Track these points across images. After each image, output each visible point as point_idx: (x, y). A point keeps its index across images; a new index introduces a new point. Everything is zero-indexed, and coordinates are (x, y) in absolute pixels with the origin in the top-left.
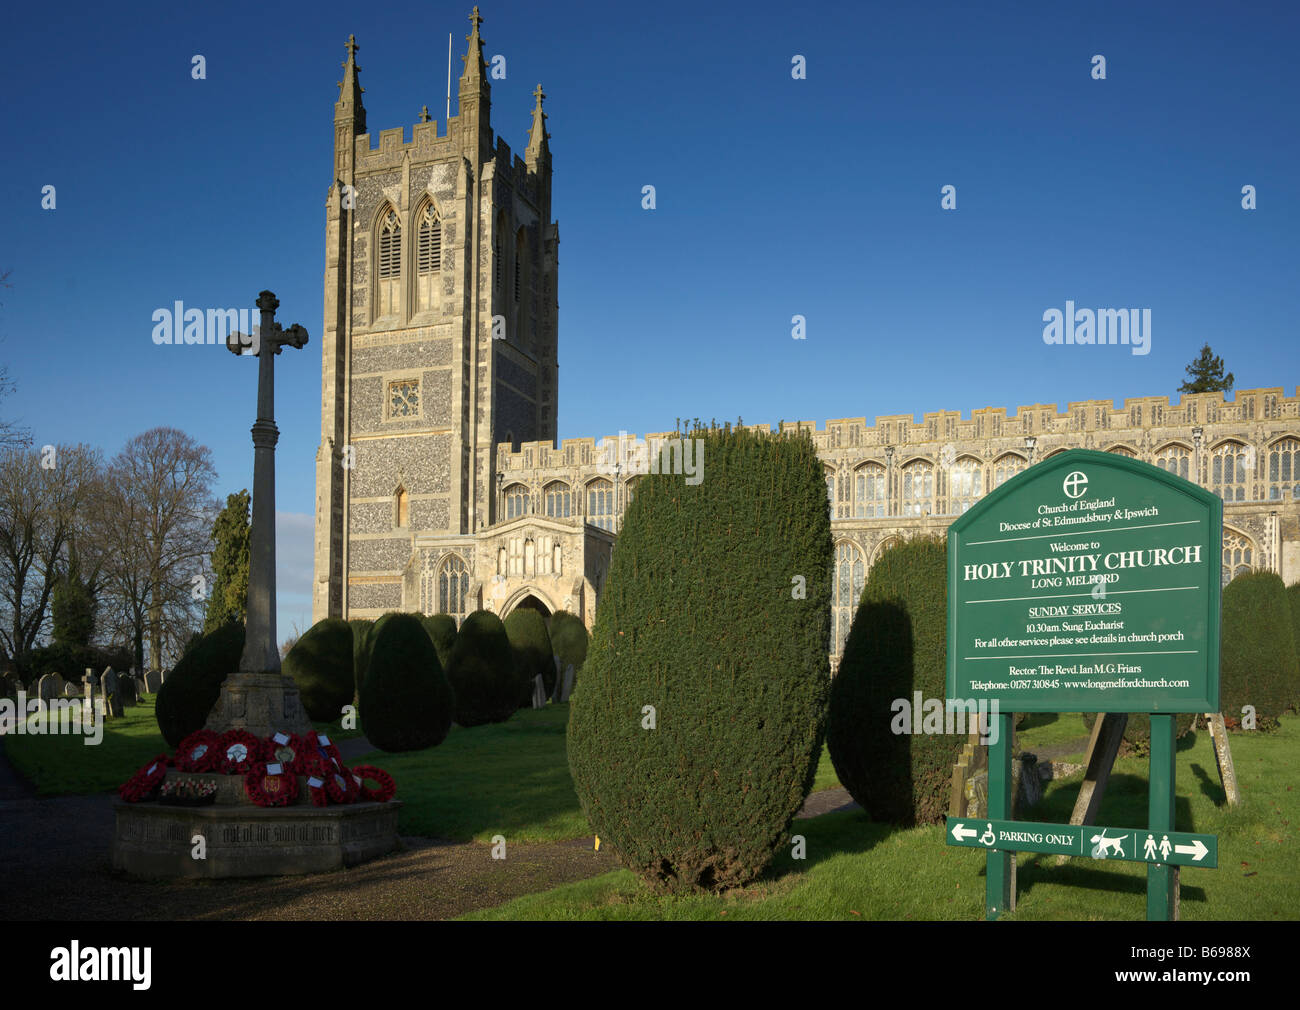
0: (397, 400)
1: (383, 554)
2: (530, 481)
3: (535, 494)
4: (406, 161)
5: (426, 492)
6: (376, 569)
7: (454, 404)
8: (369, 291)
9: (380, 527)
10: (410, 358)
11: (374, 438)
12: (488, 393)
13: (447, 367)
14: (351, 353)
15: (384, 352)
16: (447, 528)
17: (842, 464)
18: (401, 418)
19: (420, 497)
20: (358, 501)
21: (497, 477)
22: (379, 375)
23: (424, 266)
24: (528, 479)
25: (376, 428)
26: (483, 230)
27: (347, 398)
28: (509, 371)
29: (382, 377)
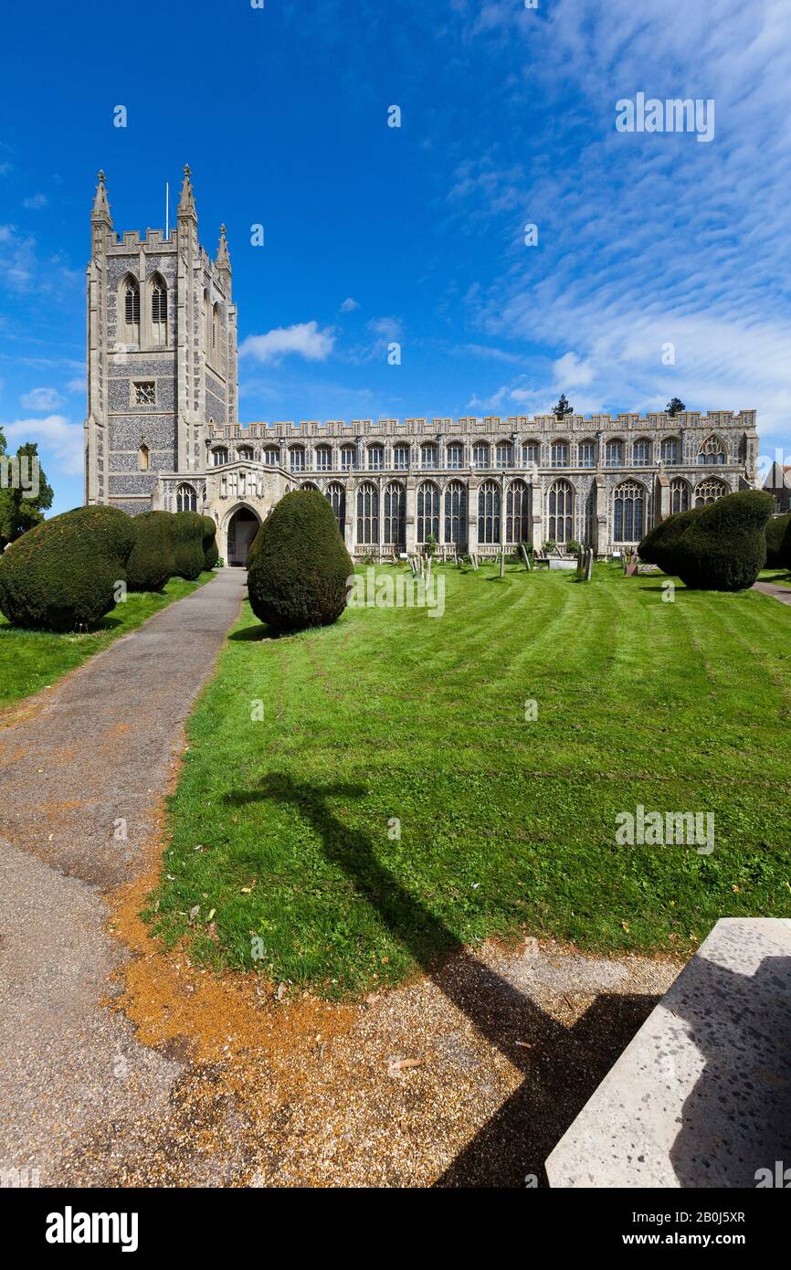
0: (139, 393)
1: (132, 484)
3: (231, 453)
4: (142, 252)
5: (161, 449)
6: (127, 493)
7: (179, 398)
8: (119, 328)
9: (131, 469)
10: (148, 370)
11: (124, 416)
12: (201, 394)
14: (107, 364)
15: (130, 365)
18: (144, 405)
19: (157, 452)
20: (114, 452)
21: (208, 442)
22: (127, 378)
23: (155, 316)
24: (227, 444)
25: (125, 410)
26: (195, 298)
27: (105, 391)
28: (211, 383)
29: (129, 380)
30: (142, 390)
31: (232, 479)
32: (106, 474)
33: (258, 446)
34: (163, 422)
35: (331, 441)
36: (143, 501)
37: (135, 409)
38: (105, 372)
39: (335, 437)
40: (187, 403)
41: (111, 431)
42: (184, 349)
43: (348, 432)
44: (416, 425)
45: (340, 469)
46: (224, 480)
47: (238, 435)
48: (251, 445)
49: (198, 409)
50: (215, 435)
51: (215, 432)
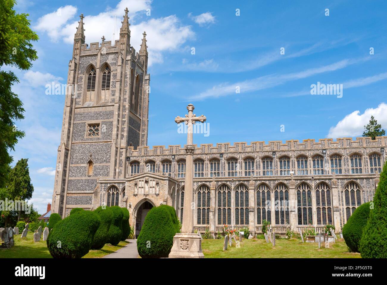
0: (91, 130)
1: (82, 185)
2: (140, 159)
3: (142, 166)
4: (99, 53)
5: (100, 163)
6: (78, 190)
7: (113, 133)
8: (83, 94)
9: (81, 175)
10: (97, 116)
11: (81, 144)
12: (126, 129)
13: (111, 120)
14: (74, 114)
15: (87, 114)
16: (108, 176)
17: (257, 157)
18: (92, 137)
19: (97, 165)
20: (73, 165)
21: (128, 158)
23: (103, 86)
24: (139, 159)
25: (82, 140)
27: (72, 129)
28: (132, 122)
29: (85, 123)
30: (92, 128)
31: (141, 184)
32: (68, 179)
33: (158, 162)
34: (102, 146)
35: (204, 157)
36: (87, 195)
37: (87, 139)
38: (73, 118)
39: (207, 154)
40: (117, 135)
42: (118, 104)
43: (214, 151)
44: (258, 145)
45: (209, 176)
46: (136, 185)
47: (146, 153)
48: (154, 160)
49: (123, 138)
50: (133, 154)
51: (133, 152)
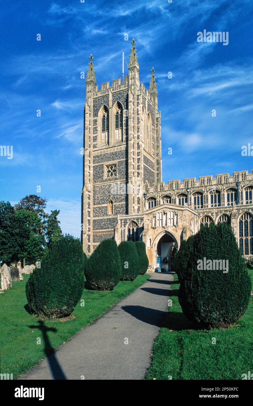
0: (109, 171)
1: (105, 224)
2: (156, 196)
3: (158, 200)
4: (110, 92)
5: (119, 202)
6: (102, 229)
7: (129, 171)
8: (98, 136)
9: (104, 215)
10: (113, 157)
11: (101, 185)
12: (141, 167)
15: (104, 156)
16: (127, 213)
18: (111, 177)
19: (117, 204)
20: (96, 206)
21: (145, 195)
22: (102, 163)
23: (117, 127)
25: (101, 181)
26: (138, 112)
27: (92, 172)
28: (146, 160)
29: (103, 164)
30: (110, 169)
31: (159, 216)
32: (92, 219)
33: (174, 196)
35: (220, 188)
37: (106, 180)
38: (92, 161)
39: (223, 185)
40: (133, 173)
41: (94, 194)
42: (132, 142)
43: (231, 181)
45: (226, 205)
46: (154, 217)
47: (162, 189)
48: (170, 195)
49: (139, 176)
50: (149, 191)
51: (149, 188)
